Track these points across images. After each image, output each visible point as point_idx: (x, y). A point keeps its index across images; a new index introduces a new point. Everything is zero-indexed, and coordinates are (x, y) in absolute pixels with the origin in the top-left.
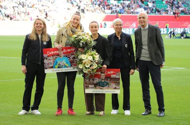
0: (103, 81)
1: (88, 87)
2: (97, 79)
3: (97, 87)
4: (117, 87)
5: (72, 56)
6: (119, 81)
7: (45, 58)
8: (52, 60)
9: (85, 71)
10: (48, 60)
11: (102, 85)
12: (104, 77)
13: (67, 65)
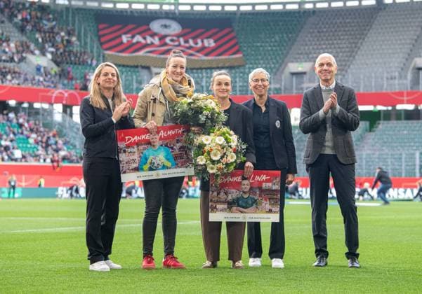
0: (246, 196)
1: (215, 208)
2: (234, 191)
3: (234, 208)
4: (274, 209)
5: (179, 145)
6: (279, 196)
7: (121, 149)
8: (136, 154)
9: (212, 169)
10: (127, 153)
11: (244, 205)
12: (248, 187)
13: (168, 164)
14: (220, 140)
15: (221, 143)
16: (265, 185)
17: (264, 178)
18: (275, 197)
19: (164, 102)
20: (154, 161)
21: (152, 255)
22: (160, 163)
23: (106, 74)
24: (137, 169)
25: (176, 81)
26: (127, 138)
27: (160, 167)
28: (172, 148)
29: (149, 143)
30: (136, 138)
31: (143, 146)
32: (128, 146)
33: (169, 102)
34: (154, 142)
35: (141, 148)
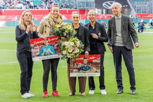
0: (85, 66)
1: (73, 71)
2: (81, 64)
3: (81, 71)
4: (98, 71)
5: (56, 45)
6: (100, 65)
7: (32, 47)
8: (38, 49)
9: (69, 56)
10: (34, 49)
11: (85, 69)
12: (87, 62)
13: (52, 53)
14: (72, 44)
15: (72, 45)
16: (94, 61)
17: (93, 58)
18: (98, 66)
19: (50, 26)
20: (46, 52)
21: (47, 90)
22: (48, 52)
23: (27, 15)
24: (39, 55)
25: (55, 17)
26: (34, 42)
27: (49, 54)
28: (54, 46)
29: (43, 44)
30: (38, 42)
31: (41, 46)
32: (35, 46)
33: (52, 26)
34: (46, 44)
35: (40, 46)
